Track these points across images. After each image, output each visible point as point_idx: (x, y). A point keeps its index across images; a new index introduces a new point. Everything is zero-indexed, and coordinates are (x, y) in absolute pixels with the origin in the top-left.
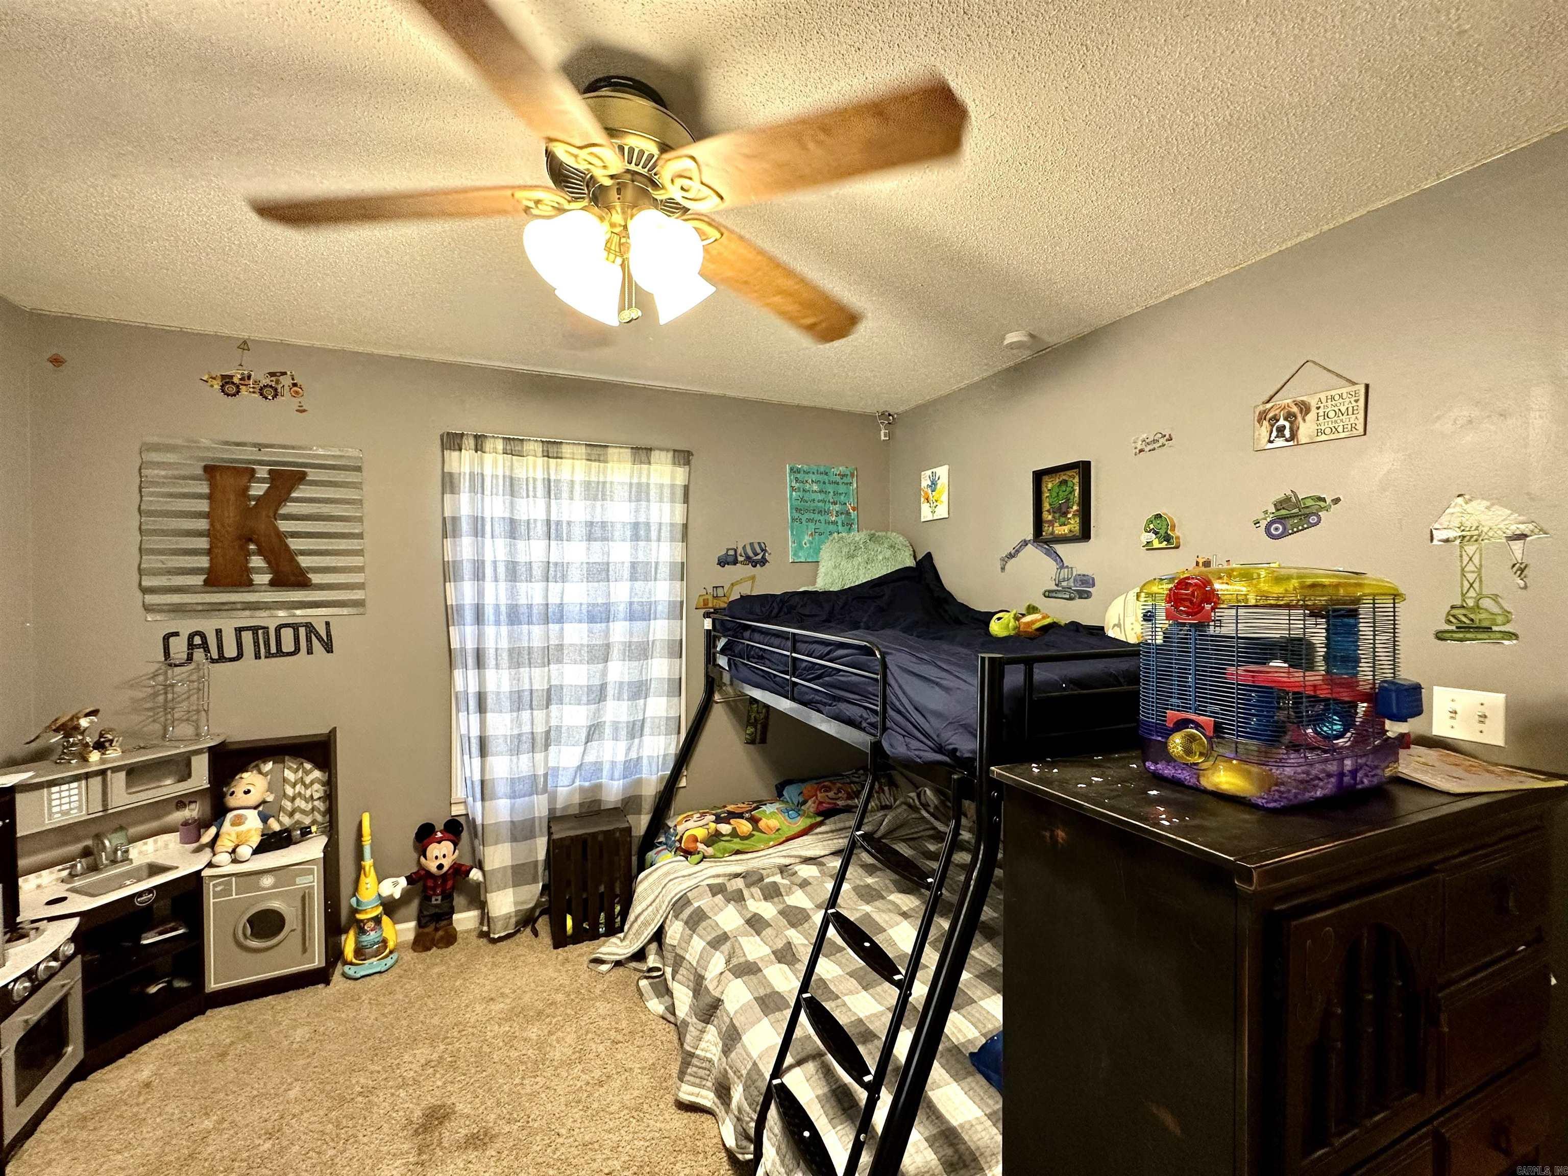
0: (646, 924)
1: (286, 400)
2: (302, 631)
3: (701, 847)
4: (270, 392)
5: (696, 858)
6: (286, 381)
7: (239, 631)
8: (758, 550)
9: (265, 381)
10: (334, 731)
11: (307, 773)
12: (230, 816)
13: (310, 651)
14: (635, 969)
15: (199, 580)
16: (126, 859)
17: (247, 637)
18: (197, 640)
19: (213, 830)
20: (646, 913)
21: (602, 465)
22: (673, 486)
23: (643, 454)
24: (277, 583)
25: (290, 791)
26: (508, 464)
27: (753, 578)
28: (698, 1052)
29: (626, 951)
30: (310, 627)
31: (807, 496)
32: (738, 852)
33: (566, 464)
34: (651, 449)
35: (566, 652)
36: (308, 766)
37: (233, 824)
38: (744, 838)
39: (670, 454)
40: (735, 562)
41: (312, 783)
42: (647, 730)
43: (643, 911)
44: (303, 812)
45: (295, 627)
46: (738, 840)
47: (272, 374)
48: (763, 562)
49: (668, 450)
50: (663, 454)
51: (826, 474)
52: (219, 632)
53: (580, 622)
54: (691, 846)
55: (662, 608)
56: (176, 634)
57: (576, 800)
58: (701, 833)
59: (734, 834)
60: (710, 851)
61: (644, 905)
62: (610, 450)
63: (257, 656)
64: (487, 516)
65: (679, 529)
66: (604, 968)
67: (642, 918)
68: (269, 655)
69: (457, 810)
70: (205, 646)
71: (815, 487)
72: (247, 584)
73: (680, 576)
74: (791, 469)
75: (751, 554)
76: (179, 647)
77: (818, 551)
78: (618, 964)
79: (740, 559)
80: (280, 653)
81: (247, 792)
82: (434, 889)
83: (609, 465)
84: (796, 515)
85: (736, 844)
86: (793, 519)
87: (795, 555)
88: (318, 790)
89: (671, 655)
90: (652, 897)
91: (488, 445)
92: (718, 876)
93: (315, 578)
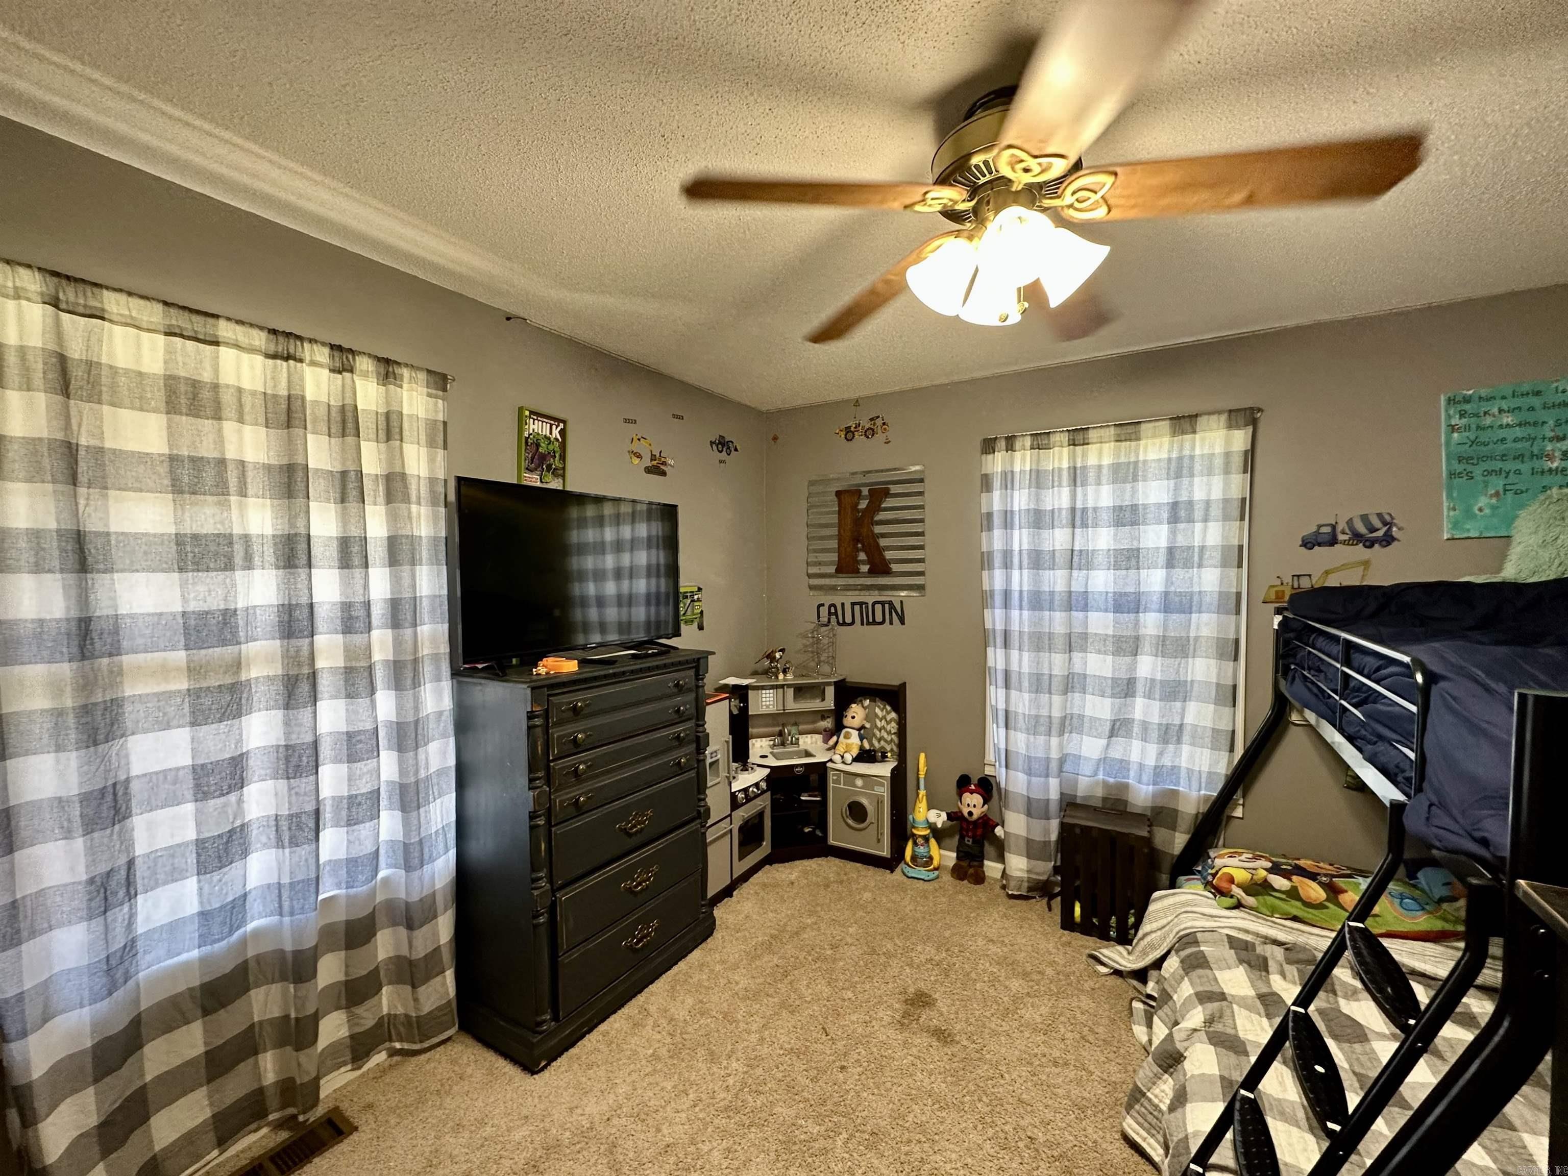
0: (1152, 947)
1: (880, 437)
2: (887, 606)
3: (1237, 891)
4: (870, 433)
5: (1228, 901)
6: (879, 422)
7: (853, 604)
8: (1377, 523)
9: (867, 426)
10: (904, 685)
11: (888, 713)
13: (891, 623)
14: (1135, 988)
15: (832, 569)
16: (797, 743)
17: (857, 608)
18: (833, 610)
19: (835, 738)
20: (1153, 935)
21: (1133, 443)
22: (1227, 455)
23: (1186, 425)
24: (873, 572)
25: (879, 724)
26: (1034, 458)
27: (1366, 564)
28: (1149, 1094)
29: (1129, 965)
30: (891, 603)
31: (1484, 436)
32: (1295, 919)
33: (1092, 449)
34: (1196, 416)
35: (1090, 640)
36: (889, 708)
37: (845, 737)
38: (1308, 904)
39: (1224, 418)
40: (1332, 541)
41: (891, 720)
42: (1186, 738)
43: (1152, 932)
44: (886, 741)
45: (883, 603)
46: (1299, 904)
47: (871, 420)
48: (1388, 540)
49: (1219, 412)
50: (1215, 417)
51: (1538, 393)
52: (843, 604)
53: (1106, 611)
54: (1224, 885)
55: (1211, 600)
56: (823, 605)
57: (1099, 793)
58: (1241, 876)
59: (1293, 894)
60: (1250, 901)
61: (1155, 926)
62: (1143, 426)
63: (862, 624)
64: (1016, 508)
65: (1236, 505)
66: (1103, 970)
67: (1148, 939)
68: (868, 623)
70: (836, 614)
71: (1507, 419)
72: (856, 572)
73: (1236, 563)
74: (1451, 401)
75: (1362, 529)
76: (824, 614)
77: (1510, 521)
78: (1117, 973)
79: (1341, 537)
80: (875, 623)
81: (853, 717)
83: (1142, 442)
84: (1459, 468)
85: (1295, 908)
86: (1452, 475)
87: (1456, 525)
88: (893, 727)
89: (1221, 656)
90: (1164, 921)
91: (1018, 444)
92: (1247, 931)
93: (895, 567)
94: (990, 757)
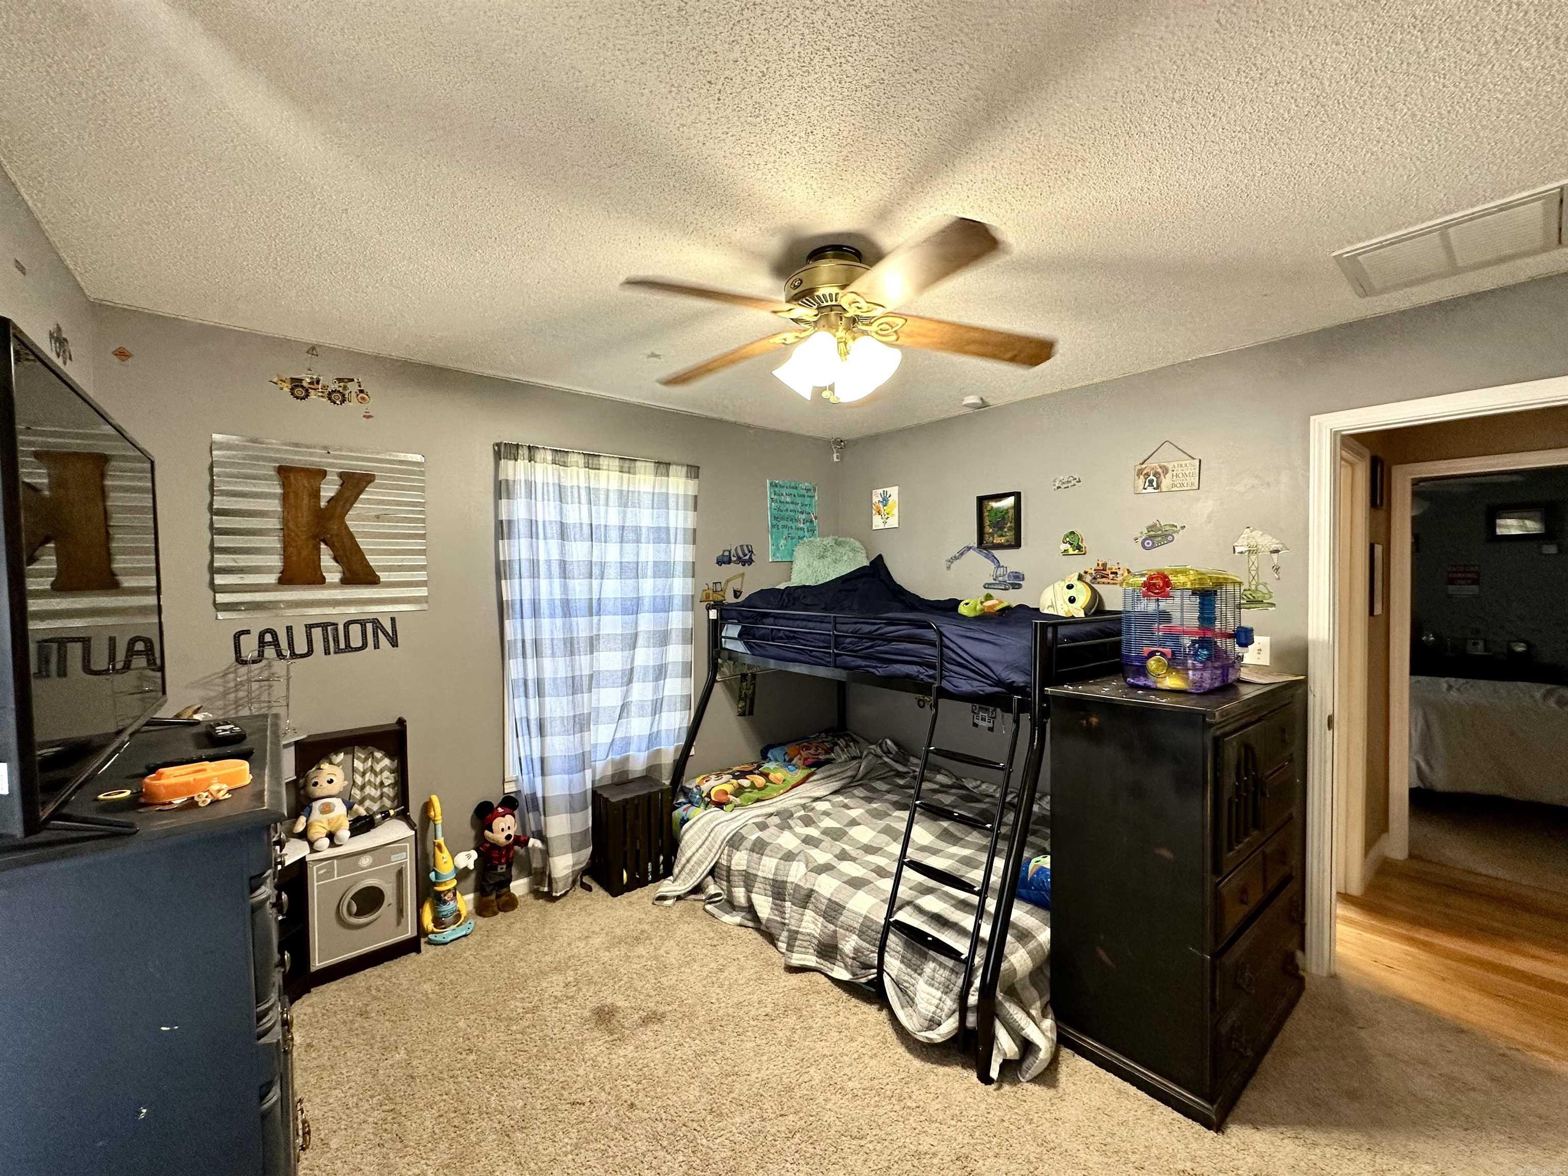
0: (700, 863)
1: (353, 404)
2: (369, 627)
3: (732, 798)
4: (337, 397)
5: (730, 807)
6: (353, 387)
7: (309, 627)
8: (747, 552)
9: (333, 387)
10: (401, 722)
11: (378, 761)
12: (316, 805)
13: (376, 646)
14: (695, 900)
15: (272, 579)
17: (317, 633)
18: (268, 638)
19: (303, 819)
20: (697, 855)
21: (631, 476)
22: (686, 496)
23: (662, 468)
24: (348, 580)
25: (359, 780)
26: (556, 473)
27: (743, 575)
29: (684, 887)
30: (376, 623)
31: (783, 508)
32: (758, 800)
33: (603, 474)
34: (669, 464)
36: (378, 755)
37: (323, 812)
38: (760, 789)
39: (685, 469)
40: (729, 562)
41: (382, 771)
42: (665, 707)
43: (694, 854)
44: (373, 799)
45: (363, 623)
46: (756, 791)
47: (340, 380)
48: (750, 561)
49: (682, 465)
50: (679, 468)
51: (796, 488)
52: (289, 629)
53: (615, 614)
54: (723, 798)
55: (677, 602)
56: (247, 632)
57: (609, 772)
58: (728, 788)
59: (753, 786)
60: (738, 801)
61: (694, 849)
62: (638, 463)
63: (327, 652)
64: (540, 519)
65: (690, 533)
66: (669, 902)
67: (694, 859)
68: (338, 651)
69: (510, 788)
70: (276, 643)
71: (788, 499)
72: (318, 580)
73: (691, 574)
74: (771, 484)
75: (741, 555)
76: (249, 646)
77: (792, 553)
78: (679, 898)
79: (734, 559)
80: (349, 648)
81: (331, 781)
82: (499, 859)
83: (637, 476)
84: (775, 522)
85: (756, 794)
86: (773, 526)
87: (774, 555)
88: (388, 778)
89: (684, 642)
90: (700, 842)
91: (539, 455)
92: (758, 816)
93: (384, 576)
94: (512, 771)
